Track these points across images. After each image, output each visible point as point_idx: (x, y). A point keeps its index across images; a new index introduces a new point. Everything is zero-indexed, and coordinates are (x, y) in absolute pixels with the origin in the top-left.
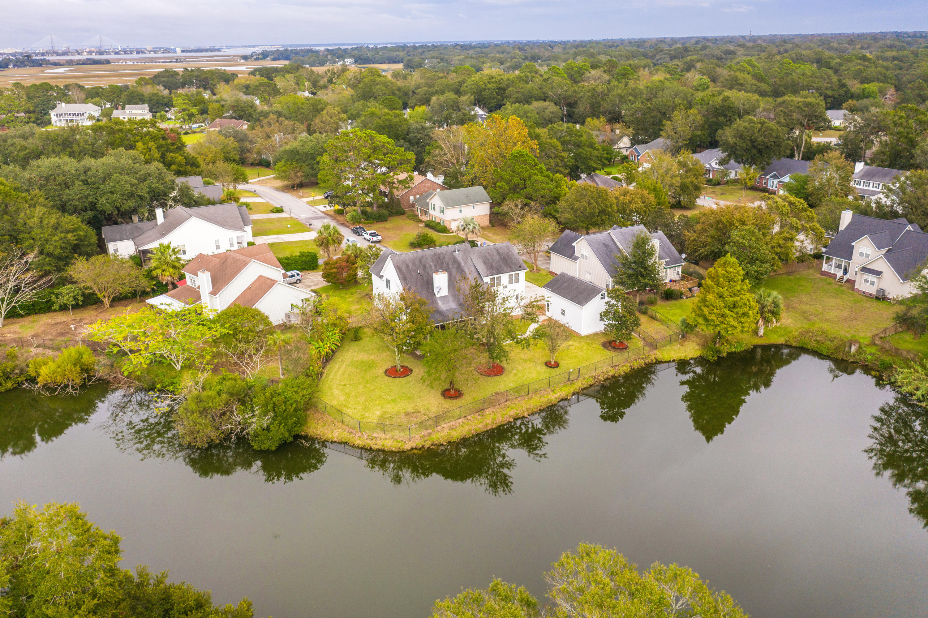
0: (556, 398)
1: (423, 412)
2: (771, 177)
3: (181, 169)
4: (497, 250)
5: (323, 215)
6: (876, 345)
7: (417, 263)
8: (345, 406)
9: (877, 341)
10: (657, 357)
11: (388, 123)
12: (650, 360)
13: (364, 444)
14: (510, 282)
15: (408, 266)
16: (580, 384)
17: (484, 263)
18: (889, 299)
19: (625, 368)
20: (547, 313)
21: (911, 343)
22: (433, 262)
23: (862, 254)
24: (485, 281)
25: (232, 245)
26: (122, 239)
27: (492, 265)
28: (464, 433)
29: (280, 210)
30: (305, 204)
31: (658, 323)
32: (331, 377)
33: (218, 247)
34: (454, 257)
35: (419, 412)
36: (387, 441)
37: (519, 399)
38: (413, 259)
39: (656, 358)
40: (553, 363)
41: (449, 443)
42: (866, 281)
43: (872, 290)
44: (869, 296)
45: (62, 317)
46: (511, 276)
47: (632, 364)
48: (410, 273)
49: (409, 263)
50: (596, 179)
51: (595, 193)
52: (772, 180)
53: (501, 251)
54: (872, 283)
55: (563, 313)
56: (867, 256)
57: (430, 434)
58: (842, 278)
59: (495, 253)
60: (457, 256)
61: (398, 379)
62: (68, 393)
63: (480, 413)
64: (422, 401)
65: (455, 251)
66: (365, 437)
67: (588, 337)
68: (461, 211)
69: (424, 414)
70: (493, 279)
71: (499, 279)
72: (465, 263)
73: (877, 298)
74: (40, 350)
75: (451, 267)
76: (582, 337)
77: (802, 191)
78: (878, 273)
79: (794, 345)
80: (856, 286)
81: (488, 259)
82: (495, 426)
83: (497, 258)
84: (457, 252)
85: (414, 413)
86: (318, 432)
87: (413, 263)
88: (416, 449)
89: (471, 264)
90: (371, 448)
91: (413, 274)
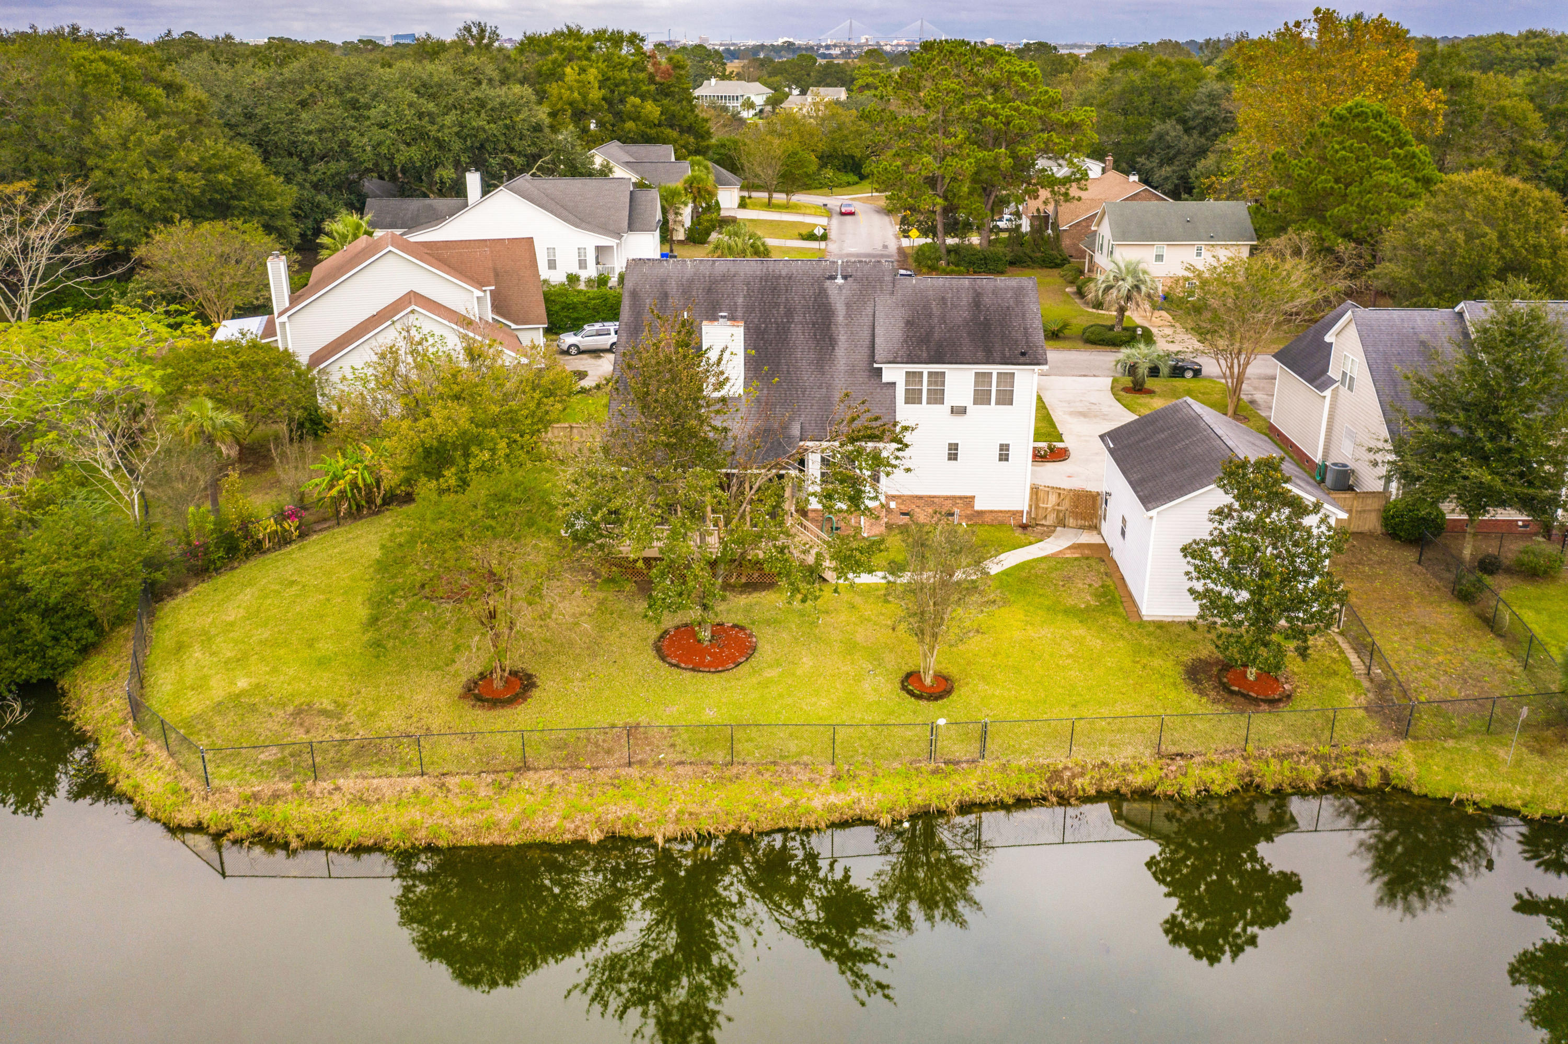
0: (831, 809)
1: (348, 718)
7: (698, 292)
10: (1394, 768)
12: (1351, 773)
13: (113, 763)
14: (982, 397)
15: (665, 296)
17: (909, 323)
19: (1214, 773)
20: (1103, 524)
22: (748, 296)
24: (887, 377)
27: (929, 334)
31: (1498, 644)
34: (822, 293)
35: (338, 715)
36: (157, 776)
37: (683, 770)
38: (691, 281)
39: (1384, 773)
40: (928, 681)
46: (986, 377)
47: (1254, 765)
49: (673, 288)
55: (1123, 529)
57: (276, 796)
60: (833, 292)
63: (504, 777)
65: (832, 278)
66: (131, 746)
67: (1161, 626)
70: (917, 376)
71: (937, 379)
72: (848, 316)
75: (802, 319)
76: (1142, 624)
81: (930, 316)
82: (513, 841)
84: (840, 281)
85: (322, 712)
87: (686, 291)
89: (867, 321)
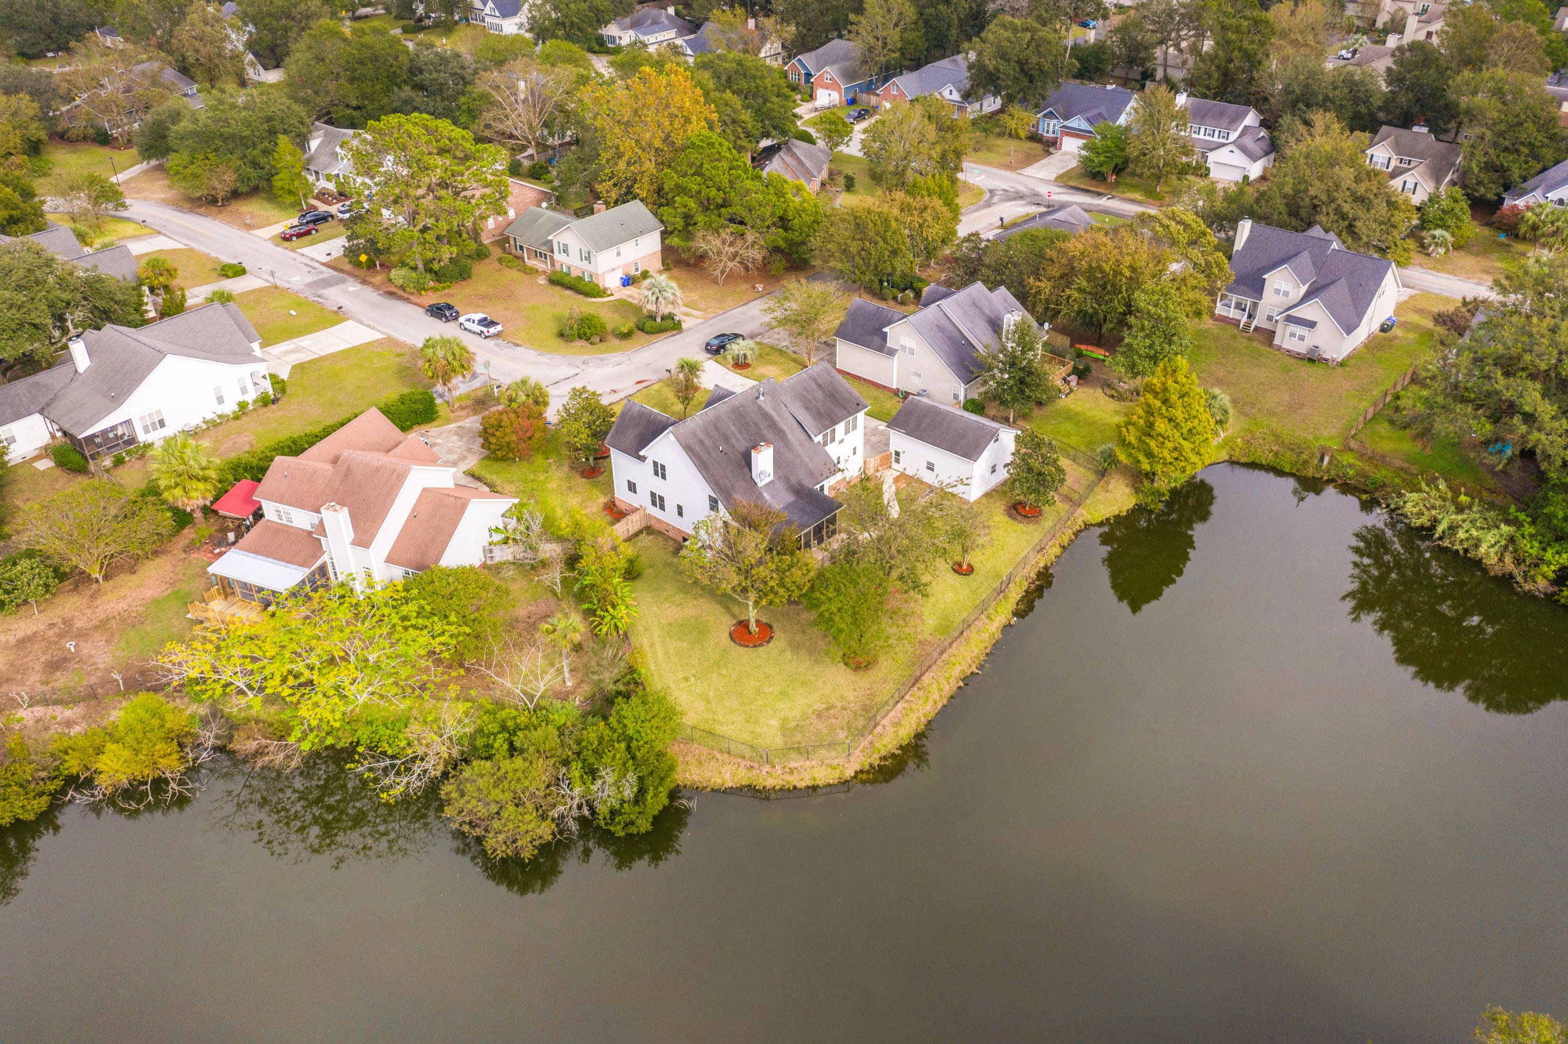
0: (997, 628)
1: (839, 705)
2: (1045, 116)
3: (14, 213)
4: (815, 380)
5: (329, 273)
6: (1351, 450)
7: (713, 433)
8: (714, 720)
9: (1353, 444)
10: (1084, 518)
11: (368, 53)
12: (1078, 527)
13: (781, 783)
14: (847, 432)
15: (702, 442)
16: (1014, 595)
17: (806, 408)
18: (1326, 360)
19: (1054, 550)
20: (894, 465)
21: (1389, 439)
22: (734, 425)
23: (1277, 291)
24: (816, 440)
25: (244, 390)
26: (18, 416)
27: (818, 411)
28: (914, 727)
29: (238, 271)
30: (270, 245)
32: (653, 668)
33: (220, 400)
34: (760, 408)
35: (832, 707)
36: (816, 770)
37: (954, 645)
38: (704, 427)
39: (1084, 522)
40: (965, 567)
41: (901, 747)
42: (1293, 335)
43: (1302, 348)
44: (1299, 357)
45: (22, 624)
46: (847, 424)
47: (1060, 540)
48: (710, 454)
49: (701, 435)
50: (795, 150)
51: (879, 223)
52: (1047, 121)
53: (820, 381)
54: (1302, 338)
55: (930, 467)
56: (1286, 294)
57: (871, 743)
58: (1248, 325)
59: (813, 386)
60: (764, 406)
61: (761, 649)
62: (174, 794)
63: (918, 685)
64: (825, 683)
65: (758, 398)
66: (780, 772)
67: (979, 502)
68: (618, 254)
69: (844, 708)
70: (825, 436)
71: (833, 434)
72: (779, 414)
73: (1311, 360)
74: (39, 711)
75: (762, 427)
76: (976, 506)
77: (1117, 153)
78: (1312, 325)
79: (1242, 460)
80: (1277, 342)
81: (810, 401)
83: (819, 394)
84: (762, 398)
85: (827, 709)
86: (695, 778)
87: (708, 435)
88: (862, 771)
89: (789, 413)
90: (795, 787)
91: (714, 455)
